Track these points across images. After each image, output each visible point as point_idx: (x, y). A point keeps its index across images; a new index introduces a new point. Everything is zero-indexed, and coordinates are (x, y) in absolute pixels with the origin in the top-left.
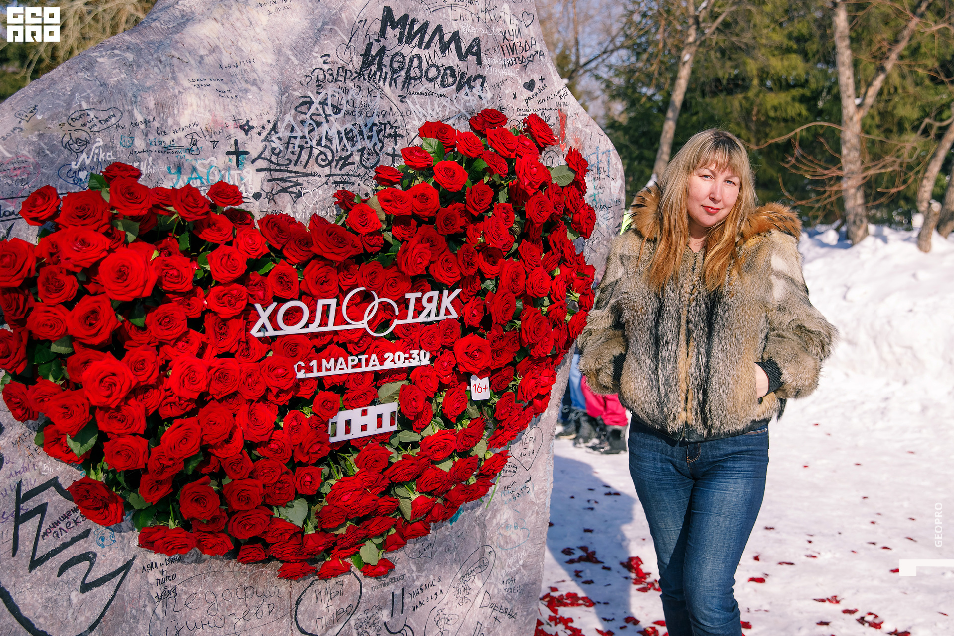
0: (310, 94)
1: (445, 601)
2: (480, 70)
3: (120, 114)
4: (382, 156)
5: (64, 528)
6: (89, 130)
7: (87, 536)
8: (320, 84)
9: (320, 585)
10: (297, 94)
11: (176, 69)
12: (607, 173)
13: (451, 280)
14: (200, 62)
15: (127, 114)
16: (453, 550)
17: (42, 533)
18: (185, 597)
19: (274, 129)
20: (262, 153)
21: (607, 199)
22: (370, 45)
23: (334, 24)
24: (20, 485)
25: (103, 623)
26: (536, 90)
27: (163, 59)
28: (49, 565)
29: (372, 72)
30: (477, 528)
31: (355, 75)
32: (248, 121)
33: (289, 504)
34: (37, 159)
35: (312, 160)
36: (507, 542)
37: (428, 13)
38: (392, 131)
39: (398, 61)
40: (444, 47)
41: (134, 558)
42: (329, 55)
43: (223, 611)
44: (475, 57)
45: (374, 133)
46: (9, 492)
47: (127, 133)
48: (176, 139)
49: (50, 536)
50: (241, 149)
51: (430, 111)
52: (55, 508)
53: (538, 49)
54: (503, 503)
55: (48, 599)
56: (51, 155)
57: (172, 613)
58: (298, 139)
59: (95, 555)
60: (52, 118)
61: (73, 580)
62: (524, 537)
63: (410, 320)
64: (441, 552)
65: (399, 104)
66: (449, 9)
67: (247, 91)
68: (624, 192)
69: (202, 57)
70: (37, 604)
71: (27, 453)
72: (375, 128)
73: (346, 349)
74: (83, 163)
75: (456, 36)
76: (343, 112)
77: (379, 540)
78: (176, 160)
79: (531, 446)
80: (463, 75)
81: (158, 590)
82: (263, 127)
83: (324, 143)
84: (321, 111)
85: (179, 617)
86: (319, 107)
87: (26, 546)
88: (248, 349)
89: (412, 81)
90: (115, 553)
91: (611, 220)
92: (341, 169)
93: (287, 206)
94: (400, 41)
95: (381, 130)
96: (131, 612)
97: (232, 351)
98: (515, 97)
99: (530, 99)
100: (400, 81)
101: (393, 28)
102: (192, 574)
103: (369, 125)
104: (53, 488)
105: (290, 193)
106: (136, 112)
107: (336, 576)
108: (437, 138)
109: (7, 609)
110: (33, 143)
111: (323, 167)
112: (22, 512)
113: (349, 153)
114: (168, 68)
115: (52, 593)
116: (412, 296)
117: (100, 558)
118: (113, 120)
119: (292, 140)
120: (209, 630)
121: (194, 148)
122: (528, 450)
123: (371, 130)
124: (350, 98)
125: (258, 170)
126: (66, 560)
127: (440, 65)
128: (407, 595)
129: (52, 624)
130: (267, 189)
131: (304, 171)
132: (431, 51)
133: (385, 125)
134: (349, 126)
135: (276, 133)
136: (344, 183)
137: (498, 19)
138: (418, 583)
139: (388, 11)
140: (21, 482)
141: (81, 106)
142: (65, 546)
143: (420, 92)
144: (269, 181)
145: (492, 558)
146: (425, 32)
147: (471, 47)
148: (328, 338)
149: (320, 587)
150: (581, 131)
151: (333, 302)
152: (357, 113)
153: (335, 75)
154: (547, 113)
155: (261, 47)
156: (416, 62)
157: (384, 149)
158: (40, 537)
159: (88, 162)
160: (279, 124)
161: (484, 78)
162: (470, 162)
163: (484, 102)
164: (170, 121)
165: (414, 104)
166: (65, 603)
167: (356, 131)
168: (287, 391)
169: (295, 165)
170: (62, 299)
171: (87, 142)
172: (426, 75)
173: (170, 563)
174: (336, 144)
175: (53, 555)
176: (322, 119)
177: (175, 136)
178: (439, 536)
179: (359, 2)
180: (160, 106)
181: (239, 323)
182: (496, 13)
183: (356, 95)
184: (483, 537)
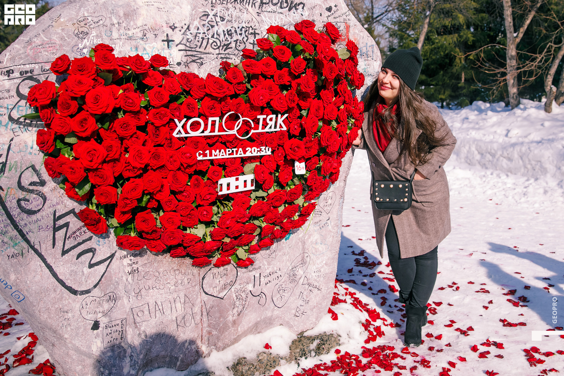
0: (207, 10)
1: (283, 280)
3: (105, 19)
4: (247, 43)
5: (79, 235)
6: (88, 27)
7: (91, 240)
8: (213, 5)
9: (215, 270)
10: (200, 10)
12: (372, 57)
13: (282, 109)
15: (108, 19)
16: (287, 255)
17: (67, 237)
18: (143, 273)
19: (188, 28)
20: (181, 41)
21: (371, 71)
24: (55, 212)
26: (332, 12)
28: (72, 254)
30: (300, 244)
31: (233, 1)
32: (174, 24)
33: (195, 226)
34: (61, 42)
35: (209, 46)
38: (253, 31)
41: (115, 252)
43: (163, 281)
45: (243, 32)
46: (50, 215)
47: (109, 29)
48: (135, 33)
49: (72, 239)
50: (170, 39)
51: (274, 21)
52: (74, 224)
54: (314, 231)
55: (72, 271)
56: (68, 40)
57: (136, 281)
58: (201, 34)
59: (95, 250)
60: (68, 21)
61: (84, 261)
62: (326, 249)
64: (280, 256)
65: (257, 17)
67: (174, 8)
70: (66, 273)
71: (59, 196)
72: (243, 29)
73: (226, 145)
74: (85, 45)
76: (226, 20)
77: (247, 248)
78: (135, 44)
79: (330, 201)
80: (292, 3)
81: (129, 269)
82: (182, 27)
83: (215, 36)
84: (214, 20)
85: (140, 283)
86: (213, 17)
87: (59, 244)
88: (171, 143)
89: (264, 5)
90: (106, 249)
92: (225, 51)
93: (194, 69)
95: (247, 30)
96: (115, 279)
97: (162, 144)
98: (321, 15)
99: (329, 16)
100: (257, 5)
102: (146, 262)
103: (240, 28)
104: (72, 214)
105: (197, 62)
106: (113, 18)
107: (223, 265)
108: (277, 34)
109: (51, 275)
110: (59, 33)
111: (215, 49)
112: (57, 226)
113: (229, 42)
115: (74, 268)
117: (98, 251)
118: (101, 22)
119: (198, 35)
120: (156, 290)
121: (145, 37)
122: (328, 203)
123: (241, 30)
124: (229, 13)
125: (179, 50)
126: (80, 251)
128: (262, 277)
129: (75, 283)
130: (185, 60)
131: (205, 51)
133: (249, 28)
134: (229, 28)
135: (189, 30)
136: (227, 58)
138: (268, 271)
140: (55, 210)
141: (84, 14)
142: (79, 244)
143: (268, 10)
144: (186, 56)
145: (308, 259)
148: (216, 139)
149: (215, 271)
150: (358, 34)
152: (233, 21)
154: (339, 24)
157: (249, 41)
158: (67, 239)
159: (88, 44)
160: (191, 26)
161: (304, 5)
162: (294, 46)
163: (303, 16)
164: (132, 23)
165: (265, 17)
166: (81, 273)
167: (233, 31)
168: (192, 166)
169: (200, 48)
170: (69, 113)
171: (87, 33)
172: (272, 2)
173: (135, 255)
174: (222, 37)
175: (73, 249)
176: (214, 24)
177: (134, 31)
178: (279, 247)
180: (126, 15)
181: (167, 129)
183: (233, 11)
184: (304, 248)
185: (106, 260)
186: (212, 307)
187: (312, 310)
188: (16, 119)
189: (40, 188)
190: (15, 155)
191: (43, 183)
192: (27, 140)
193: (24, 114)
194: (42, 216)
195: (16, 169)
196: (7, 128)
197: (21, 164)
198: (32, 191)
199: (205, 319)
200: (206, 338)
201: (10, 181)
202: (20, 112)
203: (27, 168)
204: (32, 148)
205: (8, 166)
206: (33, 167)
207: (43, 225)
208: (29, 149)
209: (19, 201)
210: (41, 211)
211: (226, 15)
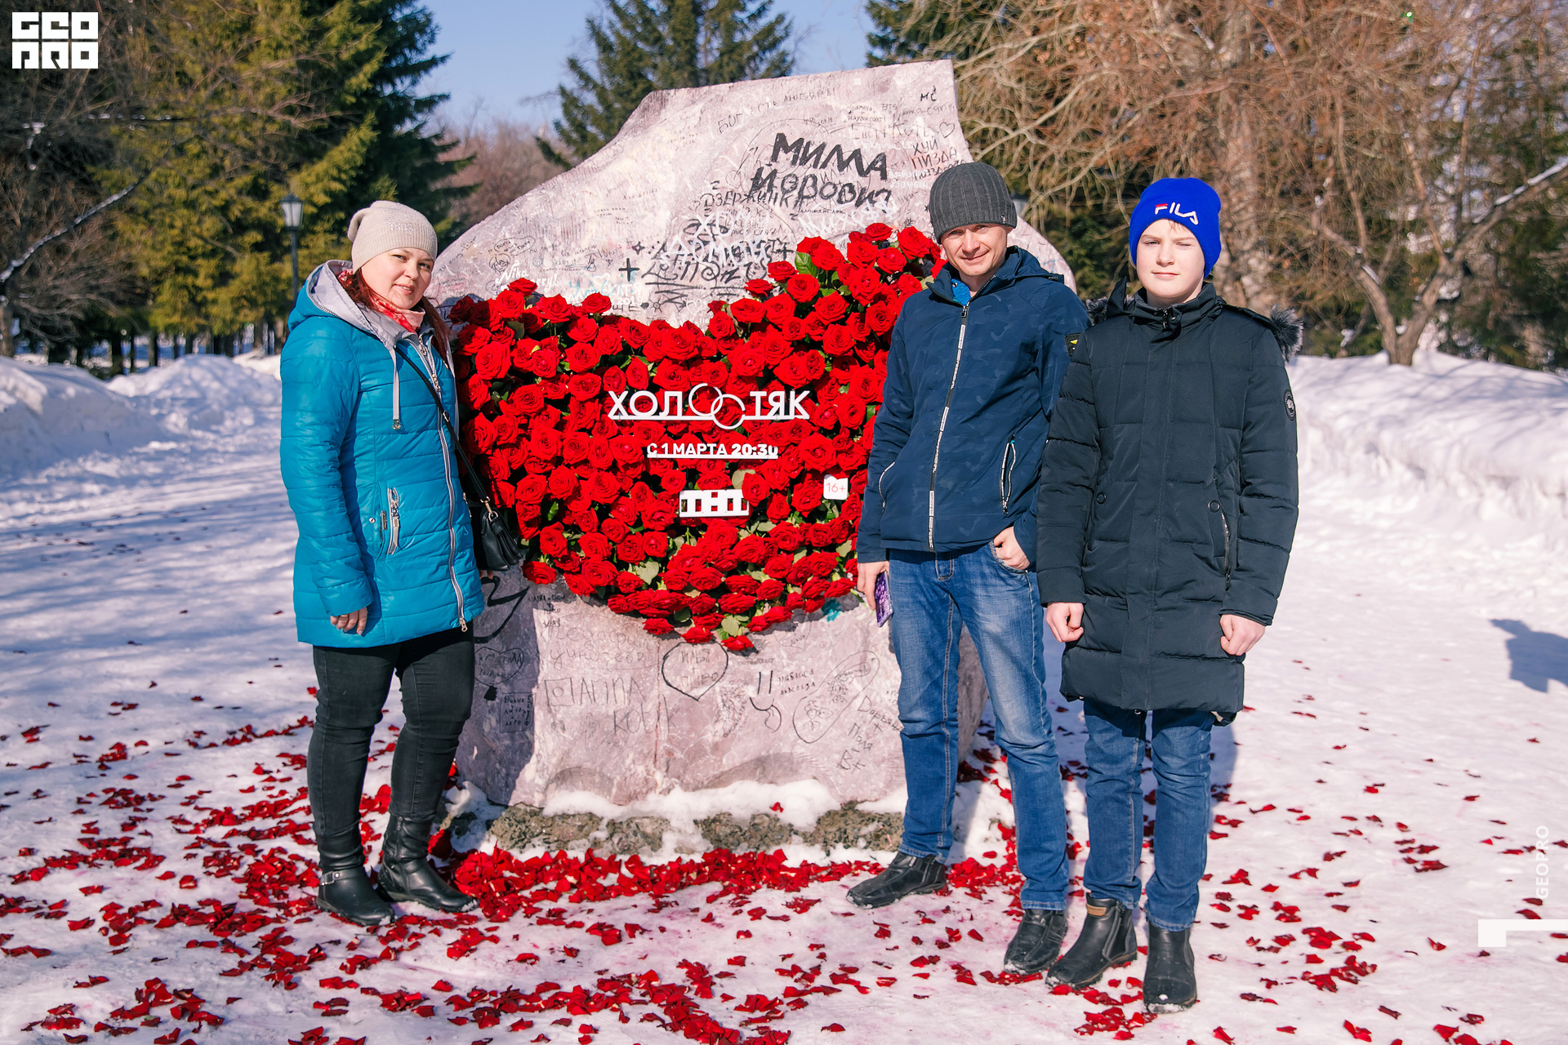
0: (698, 217)
1: (817, 694)
2: (884, 185)
3: (533, 241)
6: (509, 254)
8: (708, 208)
9: (688, 648)
10: (686, 217)
11: (586, 202)
13: (798, 383)
14: (607, 195)
15: (539, 240)
16: (829, 648)
18: (567, 629)
19: (663, 248)
20: (651, 269)
22: (760, 170)
23: (727, 153)
25: (502, 633)
27: (577, 194)
29: (762, 194)
30: (858, 632)
31: (744, 197)
32: (640, 242)
33: (640, 562)
34: (472, 277)
35: (698, 275)
37: (825, 134)
38: (781, 247)
39: (790, 182)
40: (842, 165)
41: (527, 589)
42: (718, 182)
43: (598, 648)
44: (878, 173)
45: (762, 249)
47: (539, 255)
48: (577, 259)
50: (632, 266)
51: (824, 227)
56: (481, 274)
57: (556, 640)
58: (686, 256)
59: (499, 580)
60: (483, 247)
63: (758, 417)
64: (815, 647)
65: (790, 222)
66: (850, 129)
67: (643, 217)
69: (609, 191)
72: (763, 245)
73: (699, 438)
74: (504, 279)
75: (857, 155)
76: (730, 232)
77: (746, 619)
78: (576, 276)
80: (863, 190)
81: (545, 619)
82: (653, 247)
83: (710, 259)
84: (709, 232)
85: (561, 644)
86: (707, 228)
88: (603, 428)
89: (805, 200)
90: (514, 582)
92: (726, 282)
93: (669, 315)
94: (794, 163)
95: (769, 246)
96: (523, 631)
97: (593, 428)
100: (791, 201)
101: (786, 152)
102: (573, 612)
103: (757, 243)
105: (676, 303)
106: (546, 239)
107: (702, 643)
108: (809, 252)
110: (469, 264)
111: (708, 280)
113: (735, 268)
114: (580, 202)
116: (758, 395)
117: (502, 582)
118: (528, 246)
119: (680, 258)
120: (586, 661)
121: (592, 266)
123: (759, 246)
124: (738, 218)
125: (647, 284)
127: (837, 182)
128: (775, 678)
130: (654, 298)
131: (690, 284)
132: (827, 170)
133: (774, 241)
134: (736, 244)
135: (665, 251)
136: (729, 294)
137: (908, 134)
138: (788, 670)
139: (781, 138)
141: (505, 236)
143: (813, 209)
144: (657, 293)
145: (875, 665)
146: (822, 153)
147: (874, 162)
148: (683, 427)
151: (679, 394)
152: (744, 232)
153: (724, 199)
155: (665, 179)
156: (810, 182)
159: (507, 278)
160: (668, 244)
161: (889, 193)
162: (830, 273)
164: (573, 245)
165: (807, 220)
167: (743, 248)
168: (638, 466)
169: (682, 279)
171: (508, 263)
172: (821, 192)
173: (556, 599)
174: (722, 260)
176: (710, 238)
177: (576, 257)
178: (814, 631)
179: (751, 132)
180: (566, 233)
181: (597, 406)
182: (907, 126)
183: (745, 215)
184: (866, 642)
185: (512, 598)
186: (677, 710)
187: (878, 764)
199: (663, 727)
200: (662, 761)
211: (732, 223)
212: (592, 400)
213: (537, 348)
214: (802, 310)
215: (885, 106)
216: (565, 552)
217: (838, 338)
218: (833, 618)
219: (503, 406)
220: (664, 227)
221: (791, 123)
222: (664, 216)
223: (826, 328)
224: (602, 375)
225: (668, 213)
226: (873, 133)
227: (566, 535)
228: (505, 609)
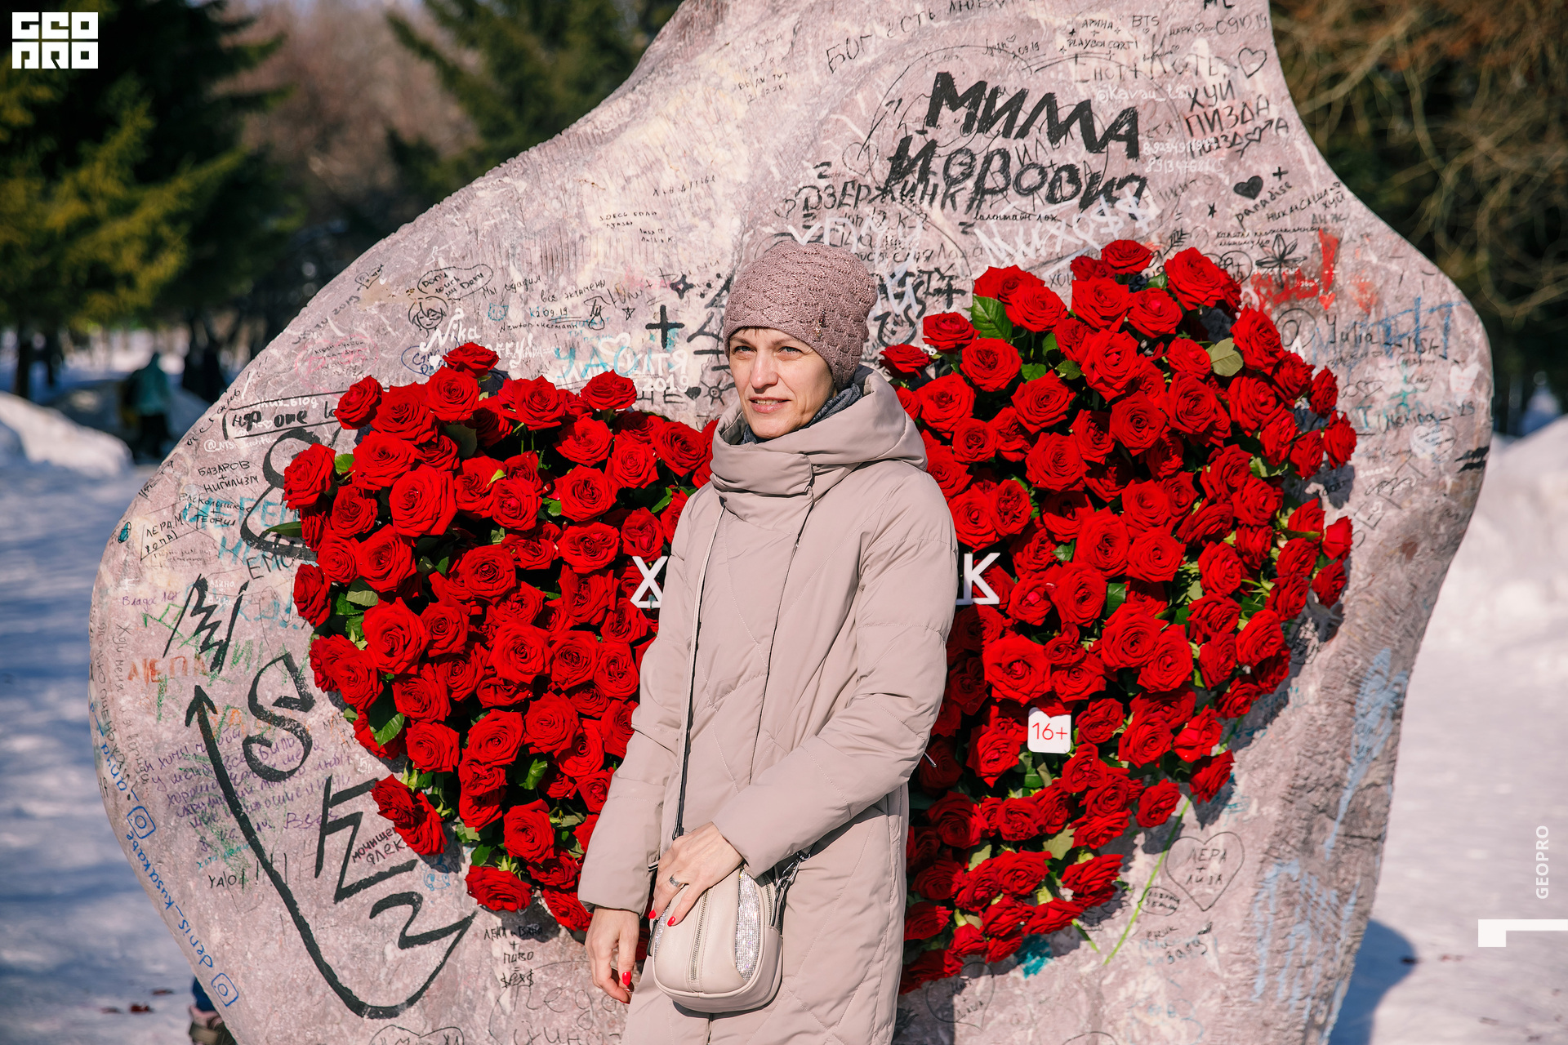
0: (791, 229)
2: (1133, 167)
3: (490, 273)
4: (919, 323)
5: (383, 852)
6: (445, 298)
7: (411, 869)
8: (809, 213)
10: (769, 230)
11: (585, 201)
12: (1440, 351)
14: (624, 188)
15: (499, 272)
16: (1029, 1026)
17: (353, 853)
18: (544, 990)
20: (704, 326)
21: (1438, 403)
22: (906, 142)
23: (843, 111)
24: (329, 781)
25: (425, 999)
26: (1264, 195)
27: (569, 186)
28: (360, 900)
29: (909, 187)
31: (875, 193)
32: (684, 277)
34: (376, 339)
36: (1148, 1037)
37: (1025, 75)
38: (943, 285)
39: (961, 164)
40: (1057, 132)
41: (474, 915)
42: (828, 164)
43: (602, 1026)
44: (1123, 145)
45: (908, 288)
46: (316, 789)
47: (499, 300)
48: (569, 307)
49: (363, 859)
50: (671, 321)
51: (1022, 247)
52: (370, 821)
53: (1274, 114)
54: (1144, 962)
55: (356, 947)
56: (393, 334)
57: (524, 1010)
59: (421, 898)
60: (397, 282)
61: (390, 927)
62: (1190, 1035)
64: (1001, 1023)
65: (960, 238)
66: (1071, 64)
67: (691, 228)
68: (1485, 387)
69: (628, 180)
70: (341, 949)
71: (341, 740)
72: (909, 281)
74: (436, 345)
75: (1084, 111)
78: (568, 338)
79: (1215, 867)
80: (1095, 178)
81: (504, 971)
82: (709, 285)
85: (533, 1017)
87: (332, 867)
88: (621, 622)
89: (988, 197)
90: (448, 902)
91: (1449, 444)
94: (967, 128)
95: (921, 283)
96: (465, 993)
97: (595, 623)
98: (1212, 211)
99: (1247, 212)
100: (962, 199)
101: (953, 109)
102: (556, 958)
103: (899, 276)
104: (369, 793)
106: (513, 270)
108: (999, 297)
109: (304, 947)
110: (372, 317)
112: (330, 819)
114: (573, 200)
115: (361, 939)
117: (427, 903)
118: (480, 282)
121: (597, 319)
122: (1208, 873)
123: (902, 283)
124: (864, 231)
125: (697, 353)
126: (381, 898)
127: (1046, 163)
129: (360, 983)
130: (711, 379)
132: (1029, 141)
133: (930, 274)
137: (1179, 71)
139: (944, 83)
140: (330, 778)
141: (436, 263)
142: (381, 876)
143: (1002, 214)
144: (715, 369)
146: (1019, 109)
147: (1116, 125)
150: (1375, 269)
152: (876, 257)
153: (838, 195)
154: (1289, 239)
155: (728, 156)
156: (997, 163)
157: (926, 313)
158: (351, 859)
159: (442, 342)
161: (1143, 182)
163: (1137, 225)
164: (563, 281)
165: (990, 235)
166: (377, 957)
170: (355, 530)
171: (443, 314)
172: (1017, 182)
173: (525, 934)
175: (365, 887)
177: (568, 303)
178: (1000, 994)
179: (890, 71)
180: (548, 259)
181: (609, 582)
182: (1178, 58)
183: (877, 226)
184: (1095, 1015)
185: (445, 932)
188: (258, 534)
189: (297, 715)
190: (249, 626)
191: (306, 703)
192: (279, 590)
193: (277, 523)
194: (298, 789)
195: (248, 660)
196: (236, 556)
197: (261, 651)
198: (279, 721)
201: (231, 690)
202: (268, 517)
203: (274, 662)
204: (288, 610)
205: (230, 651)
206: (287, 659)
207: (297, 812)
208: (283, 612)
209: (248, 741)
210: (297, 774)
211: (854, 239)
212: (602, 572)
213: (499, 474)
214: (987, 405)
215: (1136, 20)
216: (551, 854)
217: (1058, 459)
218: (1036, 969)
219: (436, 582)
220: (729, 248)
221: (963, 53)
222: (729, 227)
223: (1033, 439)
224: (619, 524)
225: (737, 222)
226: (1114, 70)
227: (553, 820)
228: (432, 953)
